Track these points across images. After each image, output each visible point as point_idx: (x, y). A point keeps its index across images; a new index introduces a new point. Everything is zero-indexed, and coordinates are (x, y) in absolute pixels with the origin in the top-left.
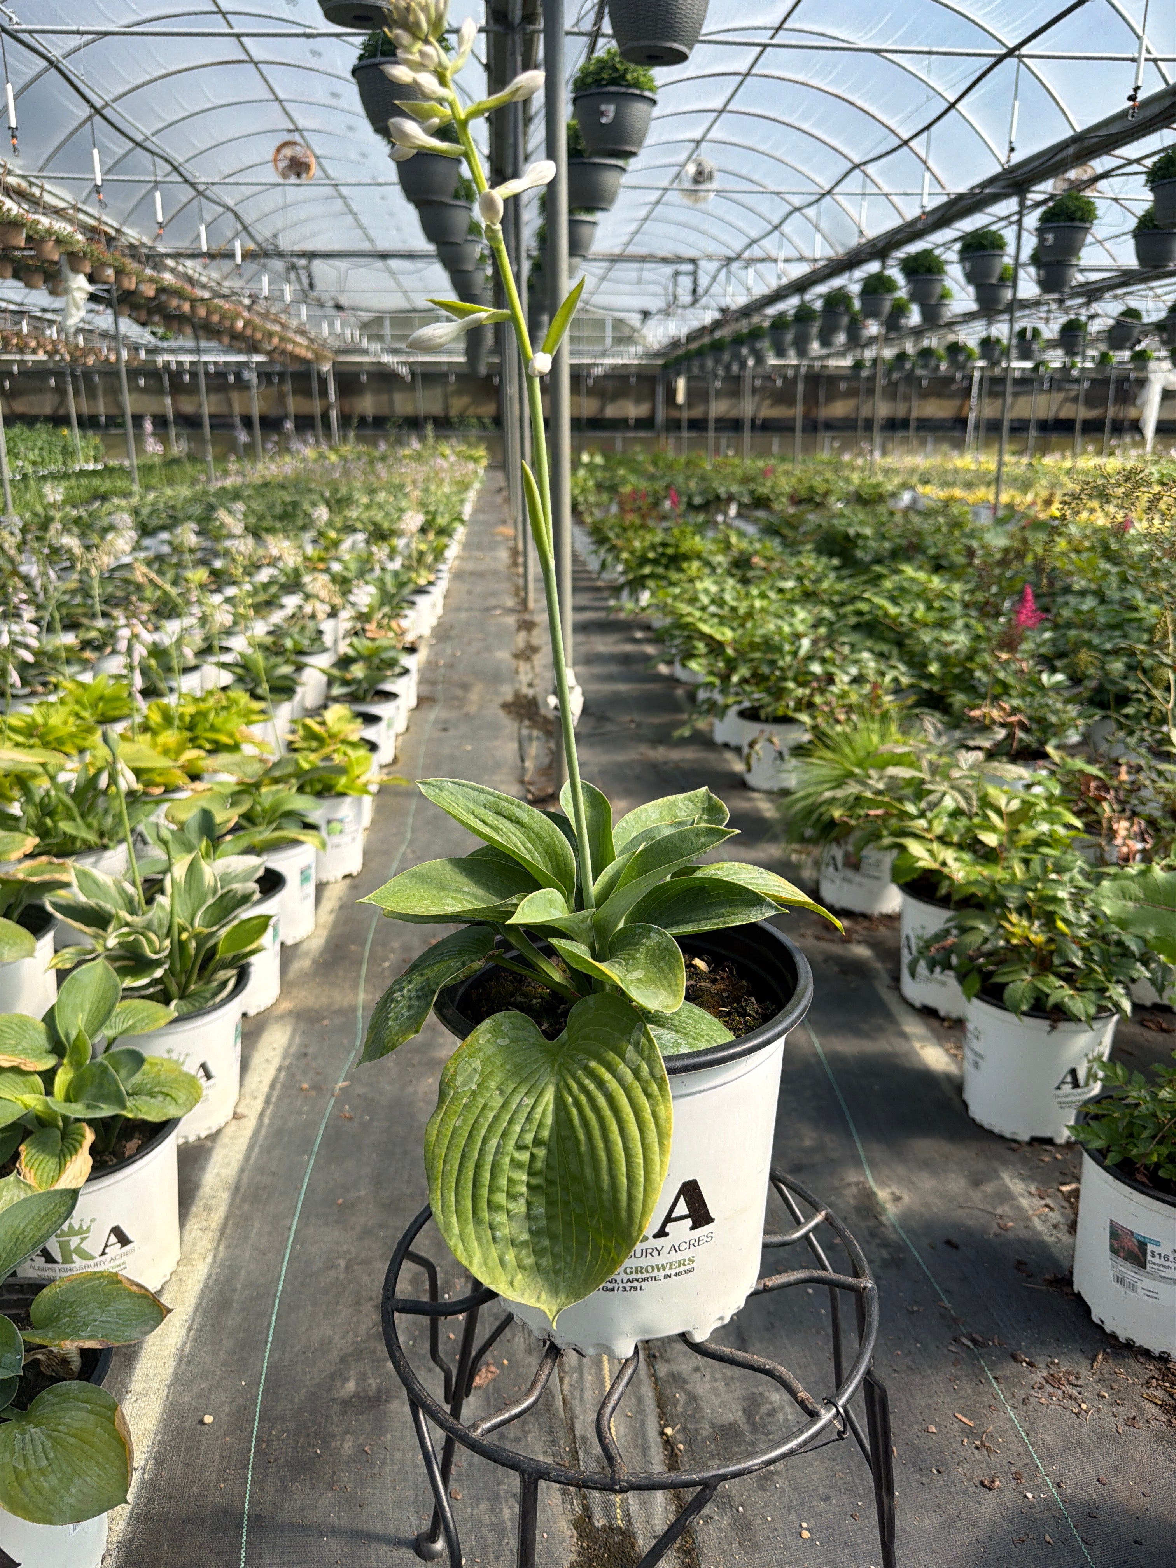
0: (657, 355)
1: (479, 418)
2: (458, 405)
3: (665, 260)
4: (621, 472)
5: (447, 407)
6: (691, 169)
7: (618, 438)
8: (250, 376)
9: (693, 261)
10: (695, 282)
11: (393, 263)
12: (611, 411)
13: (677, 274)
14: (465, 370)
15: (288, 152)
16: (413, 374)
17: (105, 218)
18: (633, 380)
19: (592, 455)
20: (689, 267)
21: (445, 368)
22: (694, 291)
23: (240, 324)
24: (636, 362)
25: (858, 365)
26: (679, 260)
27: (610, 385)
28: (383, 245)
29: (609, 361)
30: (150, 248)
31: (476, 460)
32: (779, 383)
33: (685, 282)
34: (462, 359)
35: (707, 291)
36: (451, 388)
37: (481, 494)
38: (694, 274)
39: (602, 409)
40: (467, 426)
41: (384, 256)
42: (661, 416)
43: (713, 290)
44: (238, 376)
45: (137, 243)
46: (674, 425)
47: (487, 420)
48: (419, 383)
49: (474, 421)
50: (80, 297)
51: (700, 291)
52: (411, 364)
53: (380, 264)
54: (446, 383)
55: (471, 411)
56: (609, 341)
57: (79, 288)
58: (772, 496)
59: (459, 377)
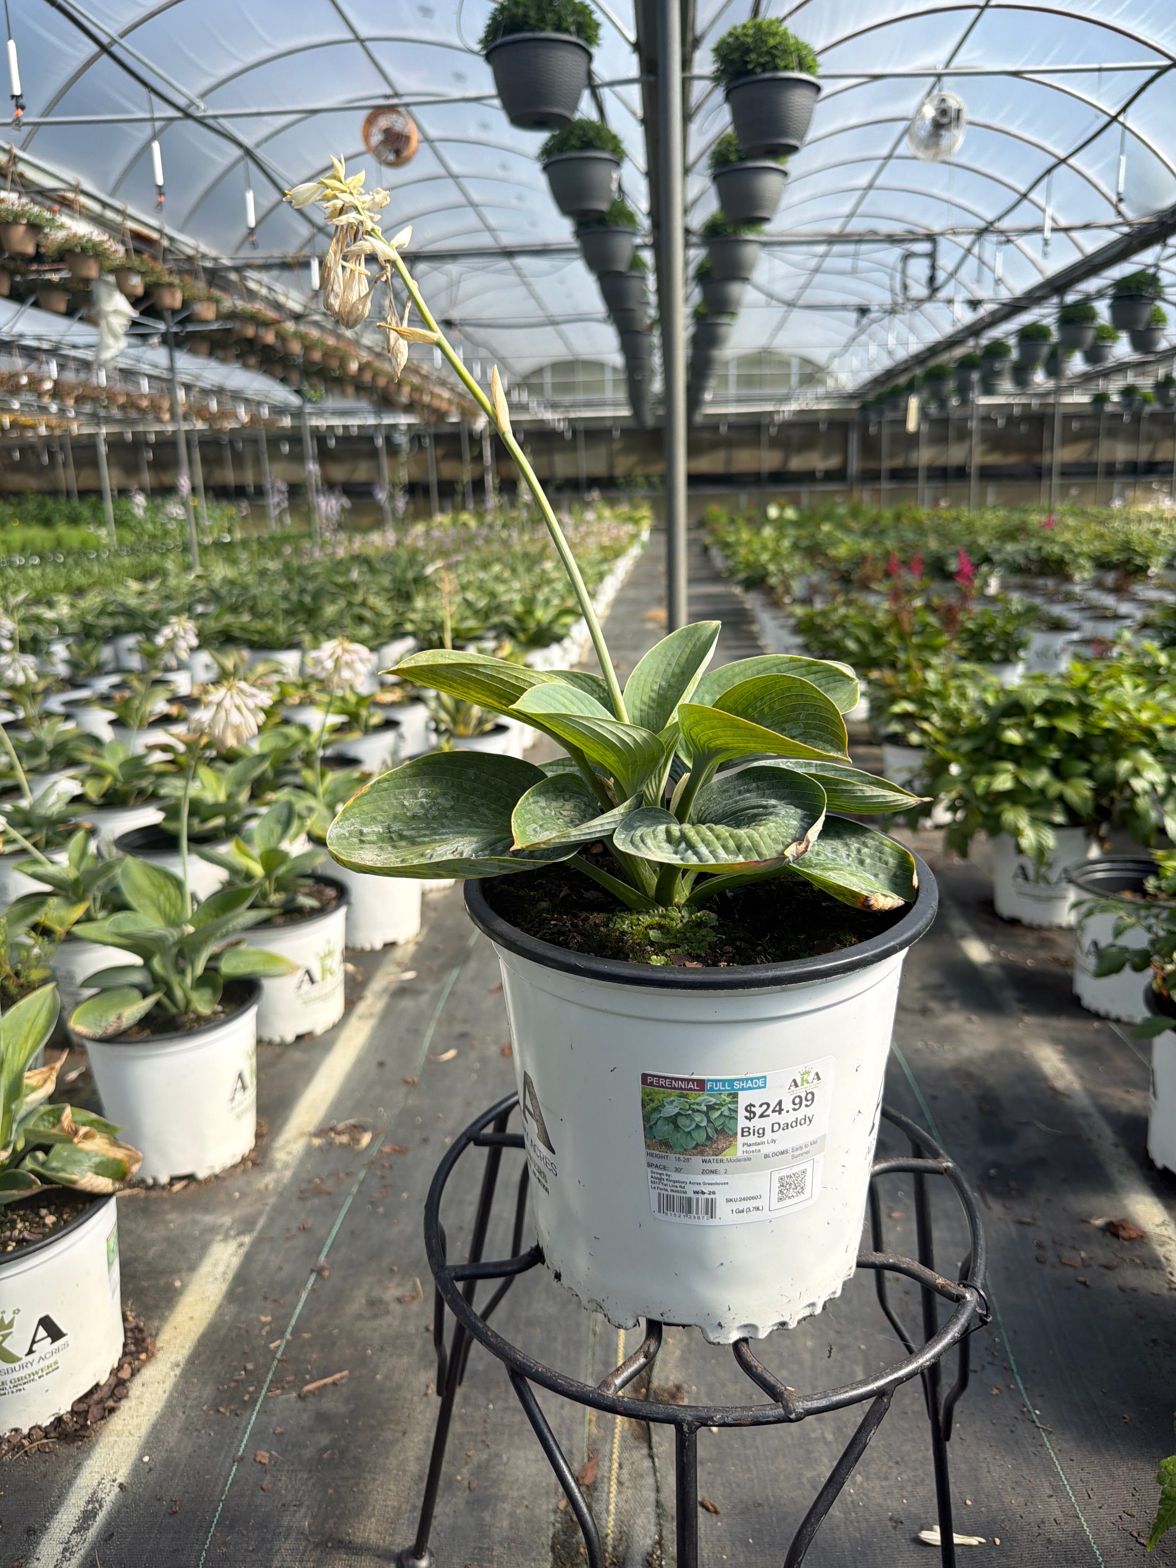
0: (852, 397)
1: (647, 478)
2: (623, 465)
3: (892, 239)
4: (826, 527)
5: (611, 466)
6: (930, 112)
7: (805, 493)
8: (402, 440)
9: (931, 238)
10: (933, 267)
11: (521, 261)
12: (797, 463)
13: (907, 256)
14: (632, 424)
15: (384, 122)
16: (574, 432)
17: (131, 211)
18: (822, 427)
19: (782, 508)
20: (924, 247)
21: (609, 424)
22: (932, 279)
23: (354, 366)
24: (825, 406)
25: (1100, 399)
26: (913, 237)
27: (795, 435)
28: (508, 240)
29: (793, 406)
30: (215, 259)
31: (636, 522)
32: (1001, 423)
33: (919, 269)
34: (625, 412)
35: (952, 275)
36: (617, 446)
37: (639, 563)
38: (932, 256)
39: (786, 460)
40: (636, 485)
41: (509, 253)
42: (855, 466)
43: (963, 274)
44: (388, 440)
45: (190, 252)
46: (871, 476)
47: (655, 479)
48: (581, 441)
49: (640, 480)
50: (119, 323)
51: (941, 276)
52: (570, 421)
53: (504, 263)
54: (611, 440)
55: (639, 471)
56: (794, 380)
57: (116, 312)
58: (1068, 557)
59: (625, 432)
